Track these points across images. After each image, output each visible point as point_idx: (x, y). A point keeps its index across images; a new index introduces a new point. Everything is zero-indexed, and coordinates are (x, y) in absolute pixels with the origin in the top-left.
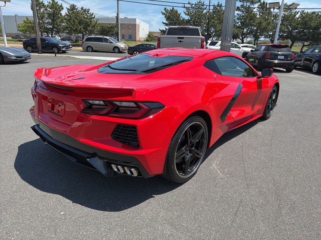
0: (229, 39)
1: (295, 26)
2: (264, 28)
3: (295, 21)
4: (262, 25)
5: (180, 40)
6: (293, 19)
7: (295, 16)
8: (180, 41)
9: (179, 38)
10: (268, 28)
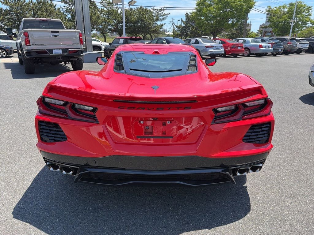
0: (89, 33)
1: (120, 20)
2: (95, 22)
3: (119, 16)
4: (93, 19)
5: (54, 34)
6: (116, 14)
7: (117, 11)
8: (55, 36)
9: (52, 32)
10: (98, 22)
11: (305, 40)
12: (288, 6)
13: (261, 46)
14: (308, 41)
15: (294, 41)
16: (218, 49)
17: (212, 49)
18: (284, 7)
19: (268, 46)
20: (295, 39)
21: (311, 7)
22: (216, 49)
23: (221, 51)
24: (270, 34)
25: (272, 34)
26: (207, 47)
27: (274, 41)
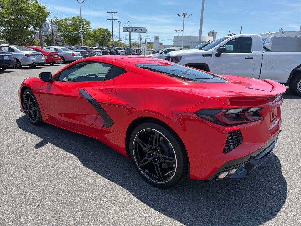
11: (98, 49)
12: (72, 19)
13: (73, 55)
14: (101, 50)
15: (93, 49)
16: (39, 58)
17: (33, 58)
18: (69, 19)
19: (79, 54)
20: (93, 48)
21: (90, 22)
22: (38, 57)
23: (42, 60)
24: (61, 43)
25: (63, 43)
26: (27, 56)
27: (80, 50)
